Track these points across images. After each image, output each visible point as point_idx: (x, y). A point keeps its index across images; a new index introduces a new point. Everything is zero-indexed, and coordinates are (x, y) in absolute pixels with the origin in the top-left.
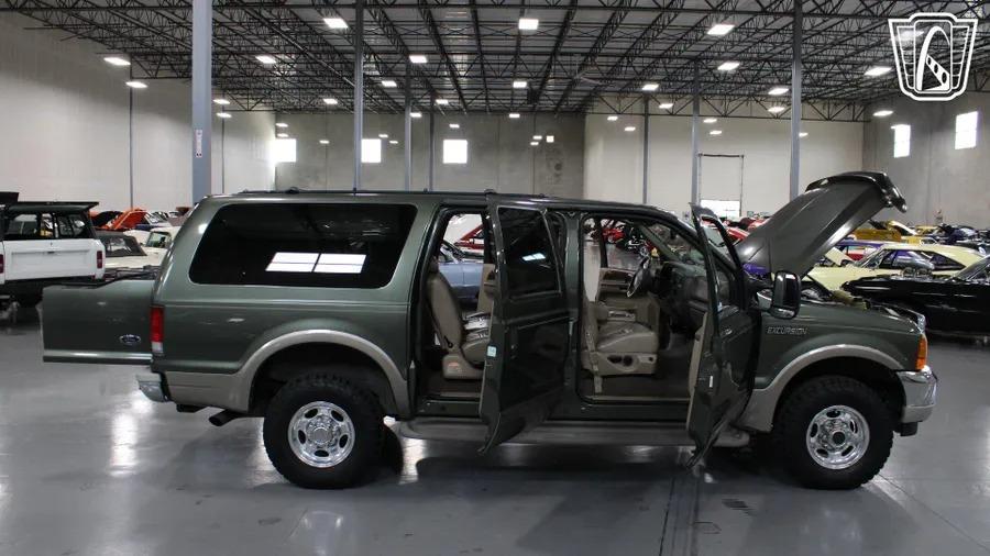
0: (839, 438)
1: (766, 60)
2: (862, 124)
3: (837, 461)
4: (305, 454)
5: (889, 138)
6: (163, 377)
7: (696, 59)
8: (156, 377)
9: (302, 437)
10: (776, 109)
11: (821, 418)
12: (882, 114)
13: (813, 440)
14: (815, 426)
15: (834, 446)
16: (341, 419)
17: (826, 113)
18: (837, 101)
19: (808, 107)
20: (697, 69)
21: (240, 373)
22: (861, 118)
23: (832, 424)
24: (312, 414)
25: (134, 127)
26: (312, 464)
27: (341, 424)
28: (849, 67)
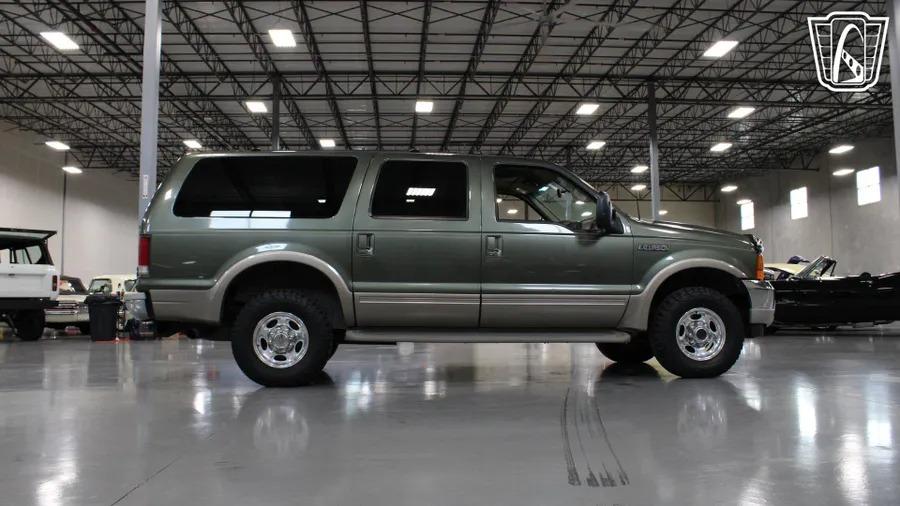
0: (702, 334)
1: (628, 146)
2: (711, 203)
3: (702, 354)
4: (266, 356)
5: (736, 213)
6: (148, 295)
7: (568, 147)
8: (142, 295)
9: (264, 345)
10: (639, 188)
11: (686, 320)
12: (729, 189)
13: (681, 338)
14: (682, 328)
15: (699, 341)
16: (296, 328)
17: (681, 196)
18: (689, 184)
19: (666, 190)
20: (569, 156)
21: (212, 289)
22: (712, 198)
23: (696, 325)
24: (271, 324)
25: (67, 214)
26: (271, 365)
27: (296, 332)
28: (698, 150)
